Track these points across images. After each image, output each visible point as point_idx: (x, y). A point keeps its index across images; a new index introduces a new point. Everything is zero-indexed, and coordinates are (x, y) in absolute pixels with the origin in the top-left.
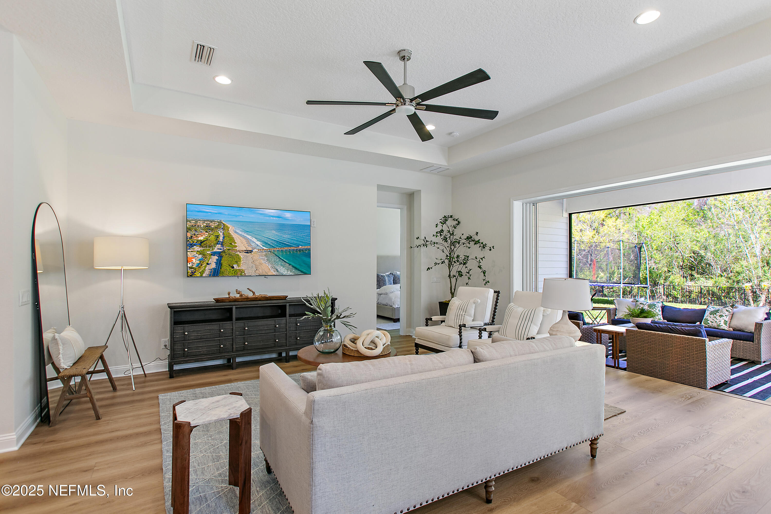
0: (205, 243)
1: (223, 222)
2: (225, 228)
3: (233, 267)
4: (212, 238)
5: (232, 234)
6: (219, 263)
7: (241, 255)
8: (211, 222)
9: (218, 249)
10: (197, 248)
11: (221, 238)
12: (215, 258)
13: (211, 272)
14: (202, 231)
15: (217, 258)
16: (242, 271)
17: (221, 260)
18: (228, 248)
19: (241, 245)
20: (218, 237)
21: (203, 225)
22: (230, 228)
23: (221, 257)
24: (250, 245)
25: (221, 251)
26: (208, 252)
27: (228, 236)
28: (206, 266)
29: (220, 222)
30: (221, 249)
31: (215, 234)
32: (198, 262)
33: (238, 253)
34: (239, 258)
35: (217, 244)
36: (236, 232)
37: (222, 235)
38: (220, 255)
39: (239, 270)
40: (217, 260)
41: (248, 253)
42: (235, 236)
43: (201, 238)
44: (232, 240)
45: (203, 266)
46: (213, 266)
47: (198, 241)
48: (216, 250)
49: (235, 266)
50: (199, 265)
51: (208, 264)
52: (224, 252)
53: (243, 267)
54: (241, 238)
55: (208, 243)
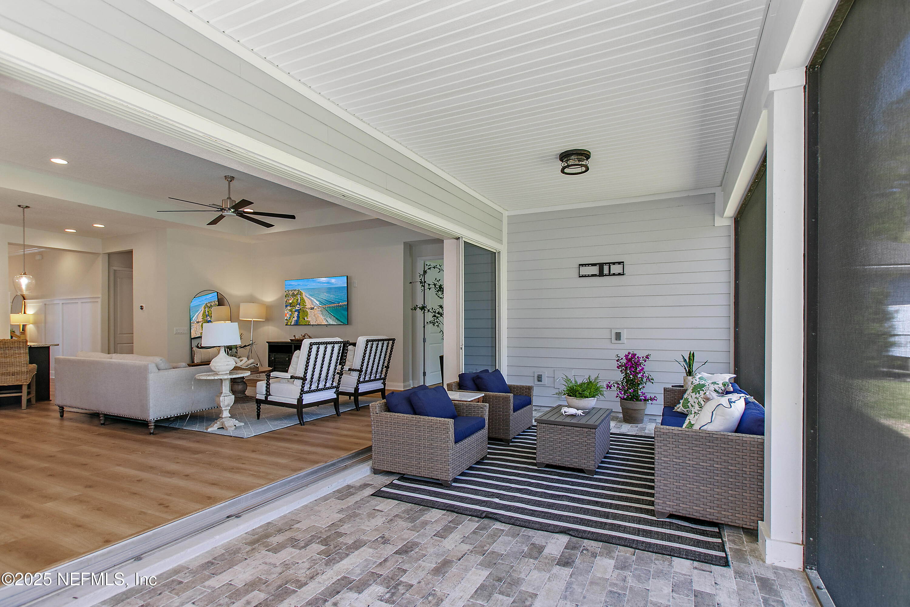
2: (301, 294)
3: (304, 319)
4: (295, 301)
5: (304, 298)
7: (309, 311)
10: (289, 308)
11: (299, 300)
17: (299, 315)
18: (302, 307)
19: (308, 305)
20: (298, 300)
21: (291, 293)
22: (303, 294)
23: (299, 312)
24: (312, 304)
25: (299, 309)
26: (294, 310)
27: (302, 299)
29: (299, 291)
31: (297, 298)
32: (289, 316)
33: (307, 310)
34: (307, 313)
35: (297, 304)
36: (306, 296)
37: (299, 298)
38: (298, 311)
39: (308, 321)
40: (297, 314)
41: (312, 309)
42: (305, 298)
43: (290, 302)
44: (304, 301)
46: (296, 318)
47: (289, 303)
48: (297, 308)
49: (306, 318)
50: (290, 318)
51: (293, 317)
52: (300, 309)
53: (309, 319)
54: (308, 300)
55: (293, 304)
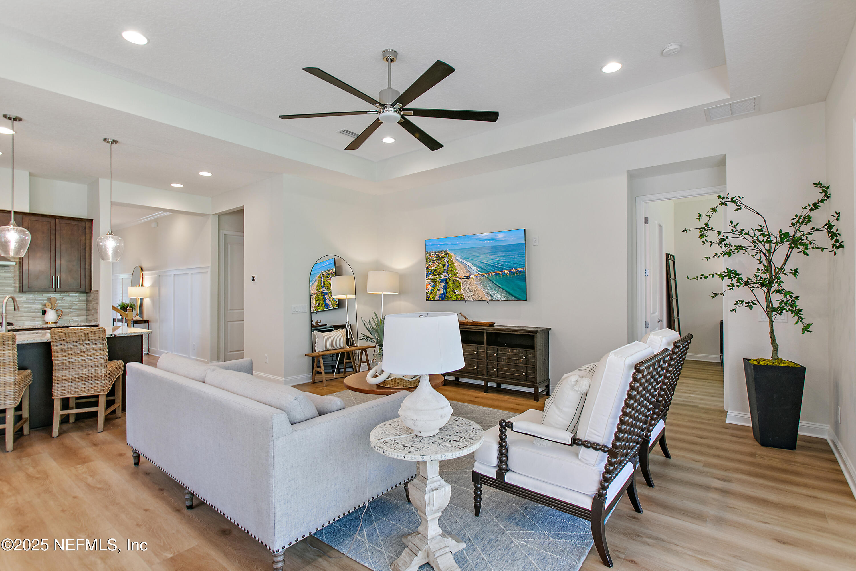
0: (436, 271)
1: (448, 252)
2: (449, 257)
3: (455, 293)
4: (441, 266)
5: (454, 262)
6: (445, 289)
7: (461, 281)
8: (440, 252)
9: (444, 276)
10: (431, 276)
11: (446, 266)
12: (443, 284)
13: (440, 297)
14: (434, 261)
15: (444, 284)
16: (461, 296)
17: (446, 286)
18: (451, 275)
19: (461, 272)
20: (444, 265)
21: (434, 256)
22: (453, 256)
23: (446, 283)
24: (468, 271)
25: (446, 278)
26: (438, 280)
27: (451, 264)
28: (436, 292)
29: (446, 252)
30: (446, 276)
31: (442, 263)
32: (432, 288)
33: (459, 279)
34: (460, 284)
35: (444, 272)
36: (457, 260)
37: (447, 264)
38: (445, 281)
39: (460, 295)
40: (444, 286)
41: (466, 278)
42: (456, 263)
43: (433, 268)
44: (454, 267)
45: (435, 291)
46: (441, 291)
47: (431, 270)
48: (443, 277)
49: (457, 292)
50: (433, 290)
51: (438, 290)
52: (448, 278)
53: (462, 293)
54: (461, 265)
55: (438, 272)
